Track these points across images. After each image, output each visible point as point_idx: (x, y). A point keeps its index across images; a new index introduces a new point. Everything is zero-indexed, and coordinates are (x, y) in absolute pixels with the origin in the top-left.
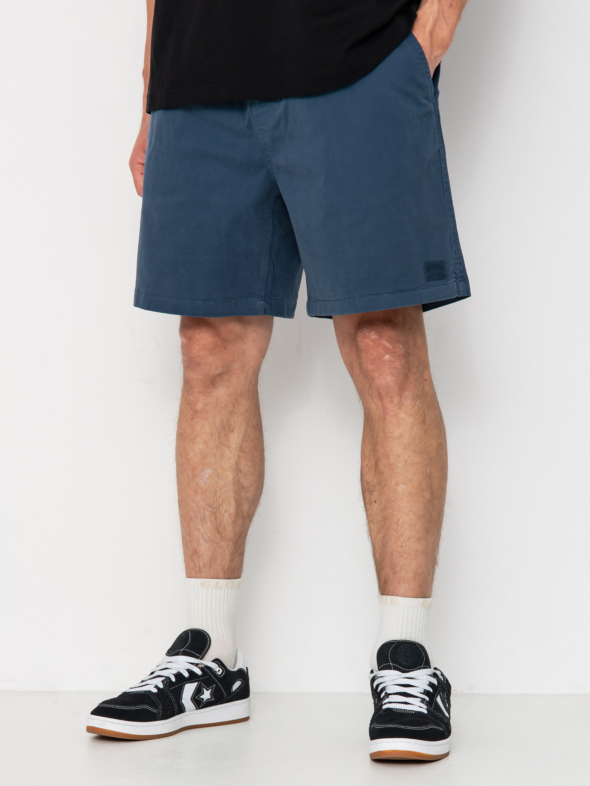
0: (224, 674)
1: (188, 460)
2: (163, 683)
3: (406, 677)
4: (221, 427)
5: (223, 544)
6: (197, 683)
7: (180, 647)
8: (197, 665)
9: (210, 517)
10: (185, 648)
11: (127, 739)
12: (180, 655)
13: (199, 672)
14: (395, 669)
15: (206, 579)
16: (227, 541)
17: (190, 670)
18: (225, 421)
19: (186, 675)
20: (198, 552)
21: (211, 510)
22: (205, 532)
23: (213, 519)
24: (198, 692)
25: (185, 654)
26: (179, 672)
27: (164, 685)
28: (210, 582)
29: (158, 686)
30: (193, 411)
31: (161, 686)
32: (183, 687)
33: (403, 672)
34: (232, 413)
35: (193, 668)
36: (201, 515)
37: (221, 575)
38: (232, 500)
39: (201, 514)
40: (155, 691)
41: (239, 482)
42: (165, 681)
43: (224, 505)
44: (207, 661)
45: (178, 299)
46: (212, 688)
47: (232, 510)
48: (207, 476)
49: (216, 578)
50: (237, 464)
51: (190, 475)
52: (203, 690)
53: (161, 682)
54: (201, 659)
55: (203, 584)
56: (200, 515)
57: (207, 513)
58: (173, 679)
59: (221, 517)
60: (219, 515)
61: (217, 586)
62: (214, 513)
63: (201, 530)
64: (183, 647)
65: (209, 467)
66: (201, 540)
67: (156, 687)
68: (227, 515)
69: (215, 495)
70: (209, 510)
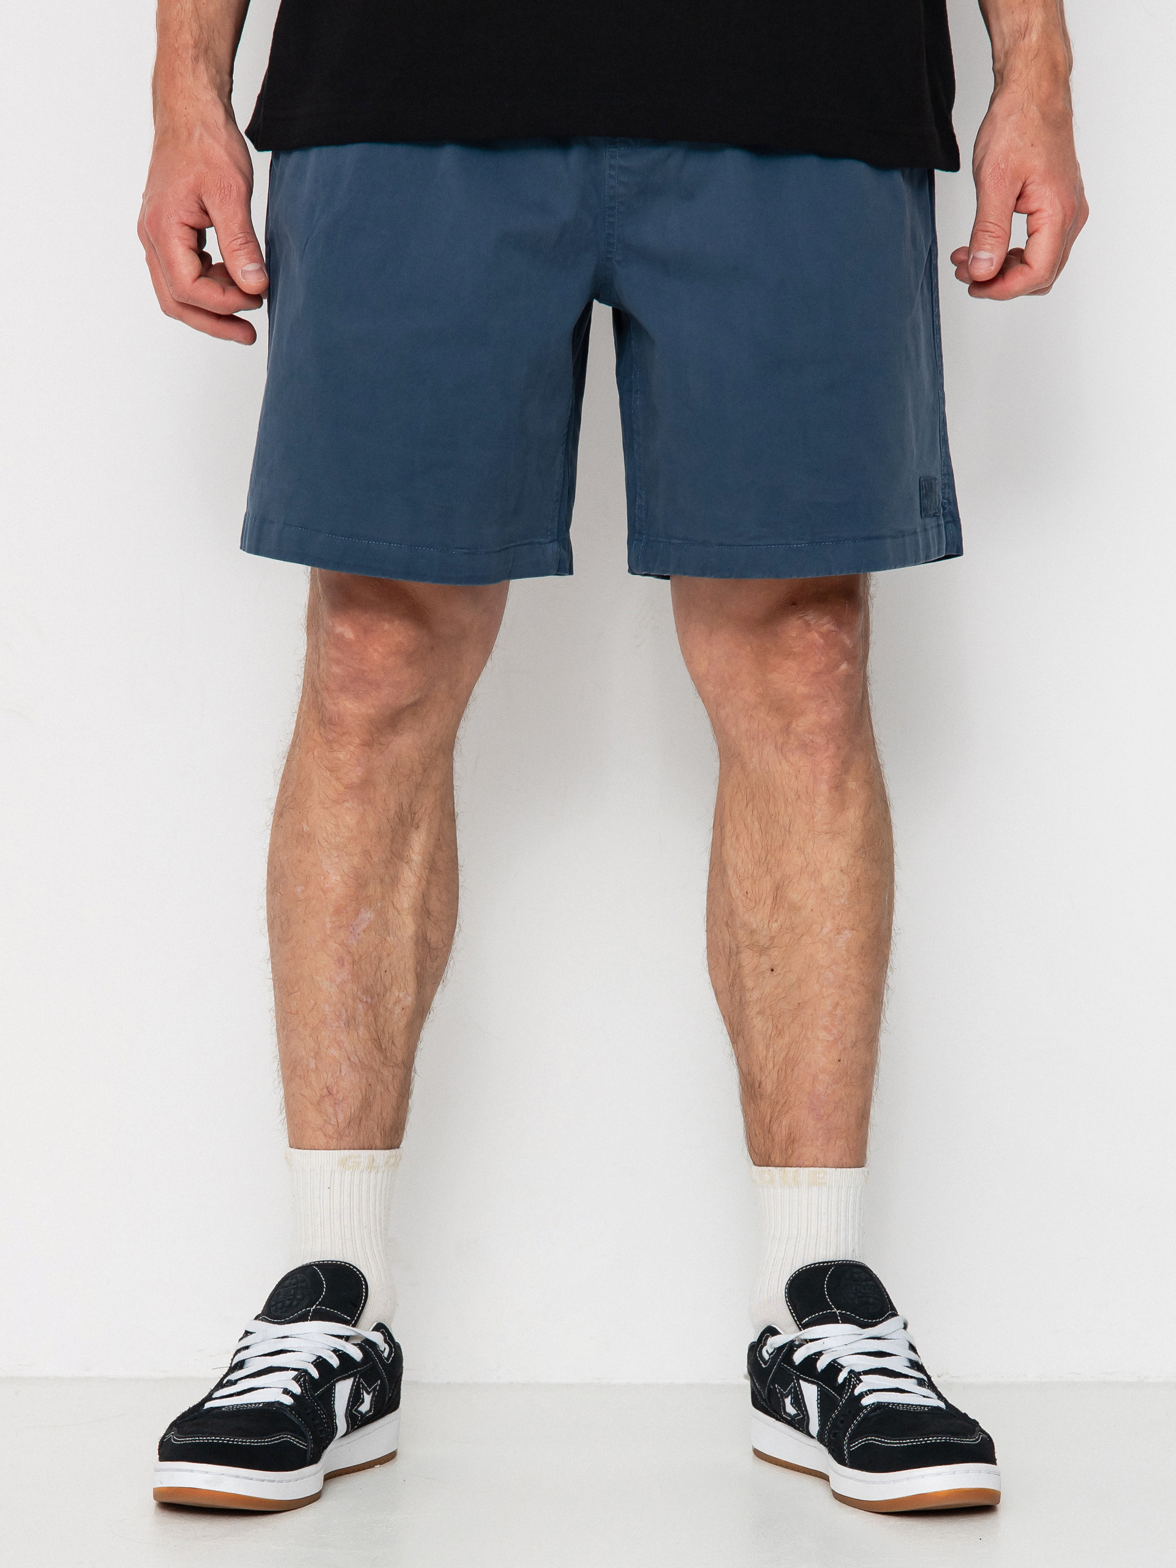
0: (393, 1355)
1: (325, 892)
2: (297, 1382)
3: (871, 1336)
4: (397, 820)
5: (386, 1073)
6: (352, 1380)
7: (305, 1303)
8: (347, 1338)
9: (366, 1015)
10: (317, 1305)
11: (263, 1510)
12: (310, 1320)
13: (357, 1354)
14: (846, 1320)
15: (350, 1151)
16: (393, 1067)
17: (339, 1350)
18: (406, 807)
19: (335, 1362)
20: (335, 1092)
21: (369, 1000)
22: (353, 1049)
23: (371, 1018)
24: (355, 1398)
25: (319, 1316)
26: (319, 1357)
27: (300, 1386)
28: (359, 1156)
29: (291, 1391)
30: (343, 784)
31: (297, 1389)
32: (333, 1389)
33: (863, 1326)
34: (418, 787)
35: (345, 1347)
36: (349, 1012)
37: (378, 1142)
38: (410, 978)
39: (349, 1010)
40: (288, 1400)
41: (425, 938)
42: (301, 1378)
43: (394, 989)
44: (365, 1330)
45: (349, 538)
46: (375, 1389)
47: (410, 999)
48: (364, 926)
49: (368, 1149)
50: (425, 897)
51: (329, 925)
52: (363, 1394)
53: (294, 1382)
54: (354, 1326)
55: (343, 1163)
56: (346, 1011)
57: (360, 1007)
58: (315, 1374)
59: (388, 1014)
60: (381, 1010)
61: (372, 1166)
62: (372, 1007)
63: (346, 1045)
64: (315, 1303)
65: (370, 906)
66: (344, 1067)
67: (286, 1391)
68: (398, 1010)
69: (378, 968)
70: (365, 1000)
